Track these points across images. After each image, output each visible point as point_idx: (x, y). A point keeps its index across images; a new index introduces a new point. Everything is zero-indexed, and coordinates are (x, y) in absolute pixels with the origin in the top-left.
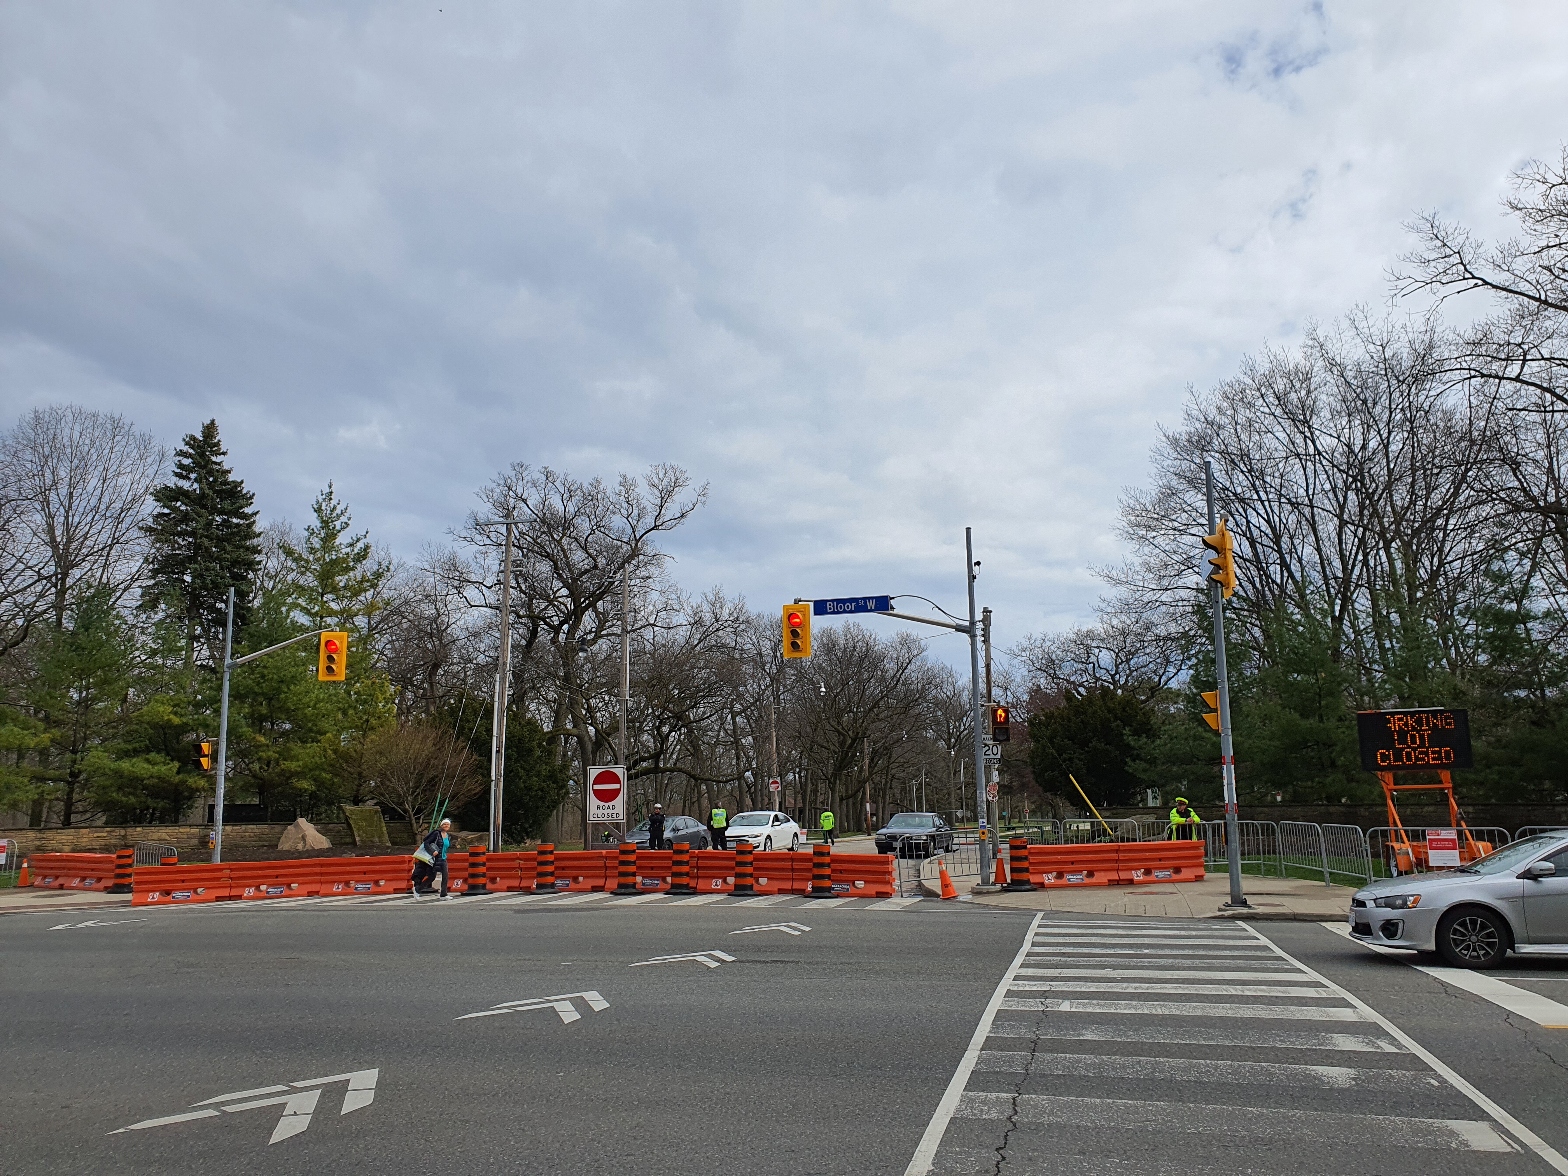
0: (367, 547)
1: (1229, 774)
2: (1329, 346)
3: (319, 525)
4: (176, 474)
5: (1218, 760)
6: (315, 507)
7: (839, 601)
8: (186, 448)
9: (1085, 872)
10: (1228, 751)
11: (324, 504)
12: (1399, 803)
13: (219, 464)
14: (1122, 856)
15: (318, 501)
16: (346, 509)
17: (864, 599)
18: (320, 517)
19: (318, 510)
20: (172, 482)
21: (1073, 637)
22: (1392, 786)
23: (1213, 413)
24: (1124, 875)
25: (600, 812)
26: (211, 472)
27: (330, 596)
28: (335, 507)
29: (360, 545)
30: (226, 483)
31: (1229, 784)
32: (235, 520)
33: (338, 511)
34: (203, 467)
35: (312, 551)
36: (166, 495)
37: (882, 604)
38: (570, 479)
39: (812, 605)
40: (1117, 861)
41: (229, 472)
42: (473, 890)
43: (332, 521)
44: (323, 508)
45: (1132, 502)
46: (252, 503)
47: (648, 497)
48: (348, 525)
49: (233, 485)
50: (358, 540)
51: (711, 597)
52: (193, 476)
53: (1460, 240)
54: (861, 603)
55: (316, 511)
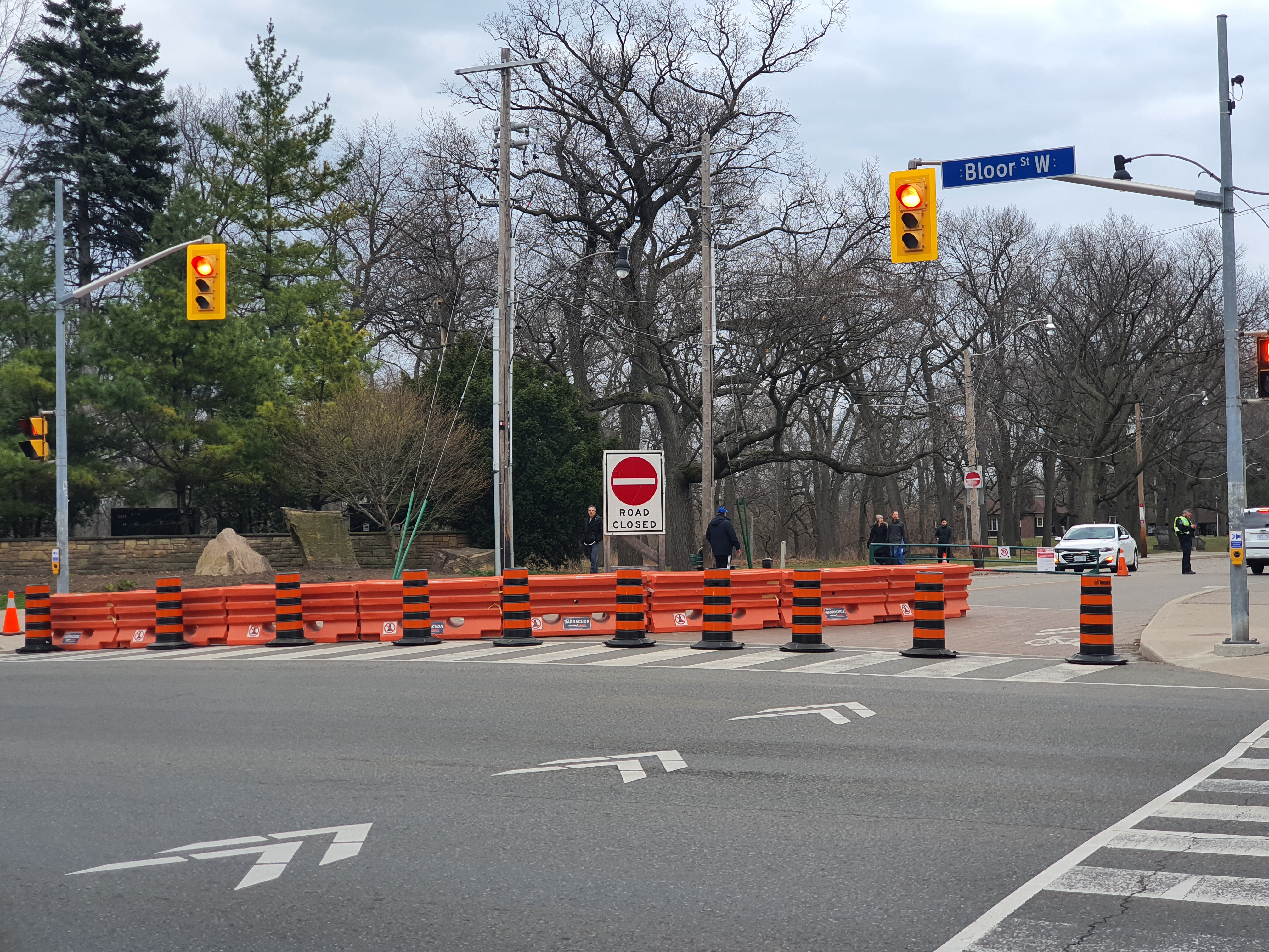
0: (329, 121)
3: (258, 89)
4: (47, 21)
6: (250, 61)
7: (985, 161)
11: (262, 58)
15: (253, 53)
16: (296, 64)
17: (1031, 155)
18: (258, 77)
19: (255, 67)
20: (42, 30)
25: (625, 519)
26: (95, 14)
27: (281, 199)
28: (279, 61)
29: (319, 118)
30: (118, 30)
32: (134, 86)
33: (284, 68)
34: (87, 8)
35: (248, 128)
36: (34, 52)
37: (1061, 163)
41: (119, 12)
43: (277, 84)
44: (263, 63)
46: (156, 58)
48: (298, 88)
49: (126, 32)
50: (316, 111)
51: (862, 178)
52: (69, 21)
54: (1026, 162)
55: (251, 68)
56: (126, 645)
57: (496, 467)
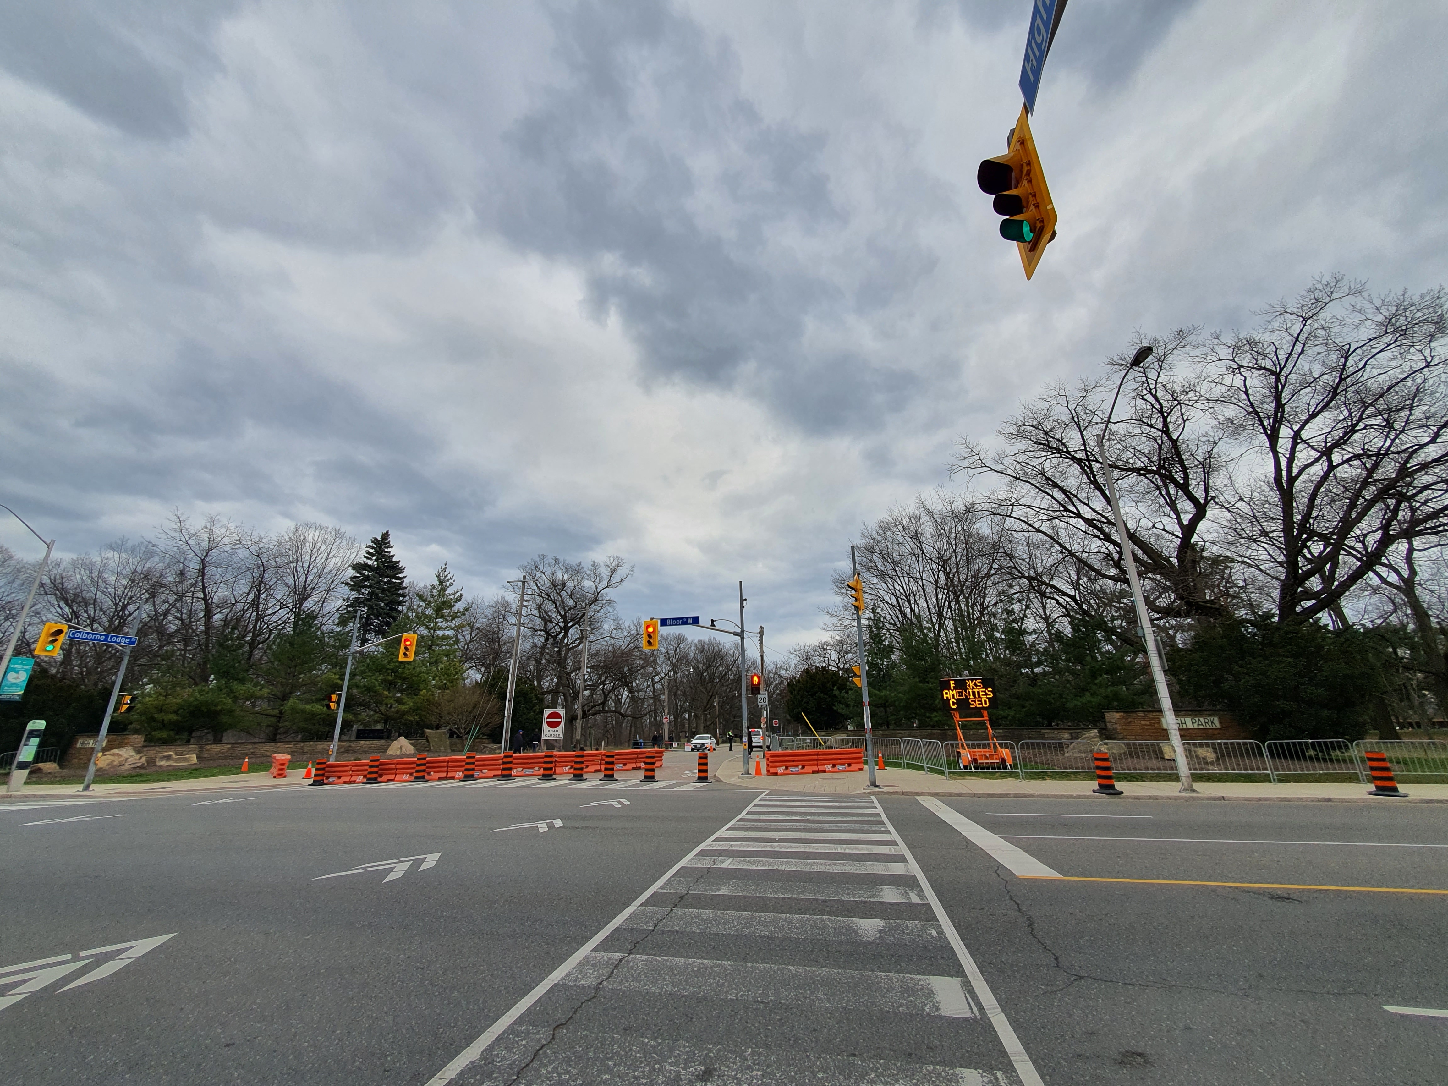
0: (462, 595)
1: (867, 711)
2: (926, 503)
3: (438, 583)
4: (365, 557)
5: (862, 704)
6: (436, 574)
7: (673, 619)
8: (371, 544)
9: (800, 767)
10: (866, 698)
11: (441, 574)
12: (963, 727)
13: (389, 552)
14: (820, 757)
15: (438, 572)
16: (453, 576)
17: (687, 618)
18: (439, 580)
19: (438, 576)
20: (363, 560)
21: (818, 644)
22: (958, 719)
23: (874, 534)
24: (821, 768)
25: (549, 733)
26: (384, 556)
27: (440, 620)
28: (447, 575)
29: (458, 594)
30: (391, 562)
31: (867, 717)
32: (394, 580)
33: (448, 577)
34: (381, 554)
35: (432, 596)
36: (359, 567)
37: (696, 621)
38: (567, 562)
39: (659, 621)
40: (817, 760)
41: (393, 556)
42: (468, 777)
43: (445, 582)
45: (838, 577)
46: (403, 572)
47: (605, 572)
48: (452, 584)
49: (394, 563)
50: (458, 592)
51: (636, 622)
52: (374, 558)
53: (979, 448)
54: (685, 620)
55: (436, 576)
56: (354, 782)
57: (506, 714)
